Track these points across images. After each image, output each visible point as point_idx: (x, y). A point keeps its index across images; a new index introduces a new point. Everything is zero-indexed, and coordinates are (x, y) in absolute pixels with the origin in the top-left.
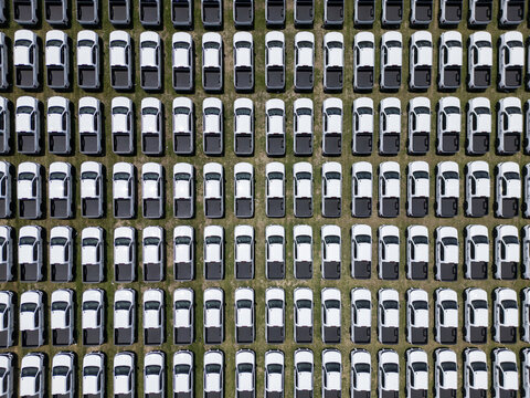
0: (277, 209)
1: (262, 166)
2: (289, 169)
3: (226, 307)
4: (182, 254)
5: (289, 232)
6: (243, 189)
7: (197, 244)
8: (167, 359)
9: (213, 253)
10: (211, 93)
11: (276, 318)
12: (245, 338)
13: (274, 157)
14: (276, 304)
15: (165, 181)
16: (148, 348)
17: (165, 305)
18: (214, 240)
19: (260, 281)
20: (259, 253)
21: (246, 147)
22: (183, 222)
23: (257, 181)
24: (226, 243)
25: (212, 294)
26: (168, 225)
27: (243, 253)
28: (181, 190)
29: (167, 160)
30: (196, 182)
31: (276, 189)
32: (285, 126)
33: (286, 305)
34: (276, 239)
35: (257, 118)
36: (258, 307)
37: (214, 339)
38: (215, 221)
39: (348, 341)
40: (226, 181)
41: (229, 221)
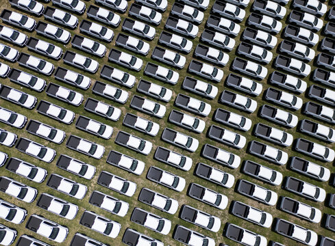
0: (145, 197)
1: (178, 198)
2: (169, 217)
3: (96, 137)
4: (141, 123)
5: (127, 199)
6: (167, 179)
7: (144, 134)
8: (82, 90)
9: (134, 142)
10: (237, 183)
11: (75, 167)
12: (71, 142)
13: (181, 209)
14: (84, 170)
15: (190, 131)
16: (94, 82)
17: (115, 101)
18: (142, 146)
19: (103, 166)
20: (121, 172)
21: (195, 192)
22: (161, 132)
23: (169, 190)
24: (137, 153)
25: (109, 132)
26: (162, 122)
27: (126, 162)
28: (181, 139)
29: (203, 137)
30: (183, 150)
31: (159, 202)
32: (200, 226)
33: (79, 177)
34: (125, 187)
35: (212, 208)
36: (87, 158)
37: (80, 123)
38: (154, 152)
39: (35, 212)
40: (177, 169)
41: (150, 161)
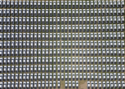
0: (63, 47)
1: (61, 41)
2: (64, 42)
3: (56, 59)
4: (51, 52)
5: (64, 50)
6: (58, 44)
7: (53, 51)
8: (49, 66)
9: (55, 52)
10: (54, 32)
11: (63, 61)
12: (59, 63)
13: (62, 40)
14: (63, 59)
17: (49, 59)
18: (55, 51)
19: (61, 56)
20: (60, 52)
21: (59, 39)
22: (51, 48)
23: (60, 43)
24: (56, 51)
25: (55, 58)
26: (49, 49)
27: (58, 52)
28: (51, 44)
29: (49, 41)
30: (53, 43)
31: (63, 44)
32: (64, 36)
33: (64, 59)
34: (62, 51)
35: (60, 35)
36: (60, 59)
37: (55, 63)
38: (55, 48)
39: (72, 64)
40: (56, 43)
41: (57, 48)
